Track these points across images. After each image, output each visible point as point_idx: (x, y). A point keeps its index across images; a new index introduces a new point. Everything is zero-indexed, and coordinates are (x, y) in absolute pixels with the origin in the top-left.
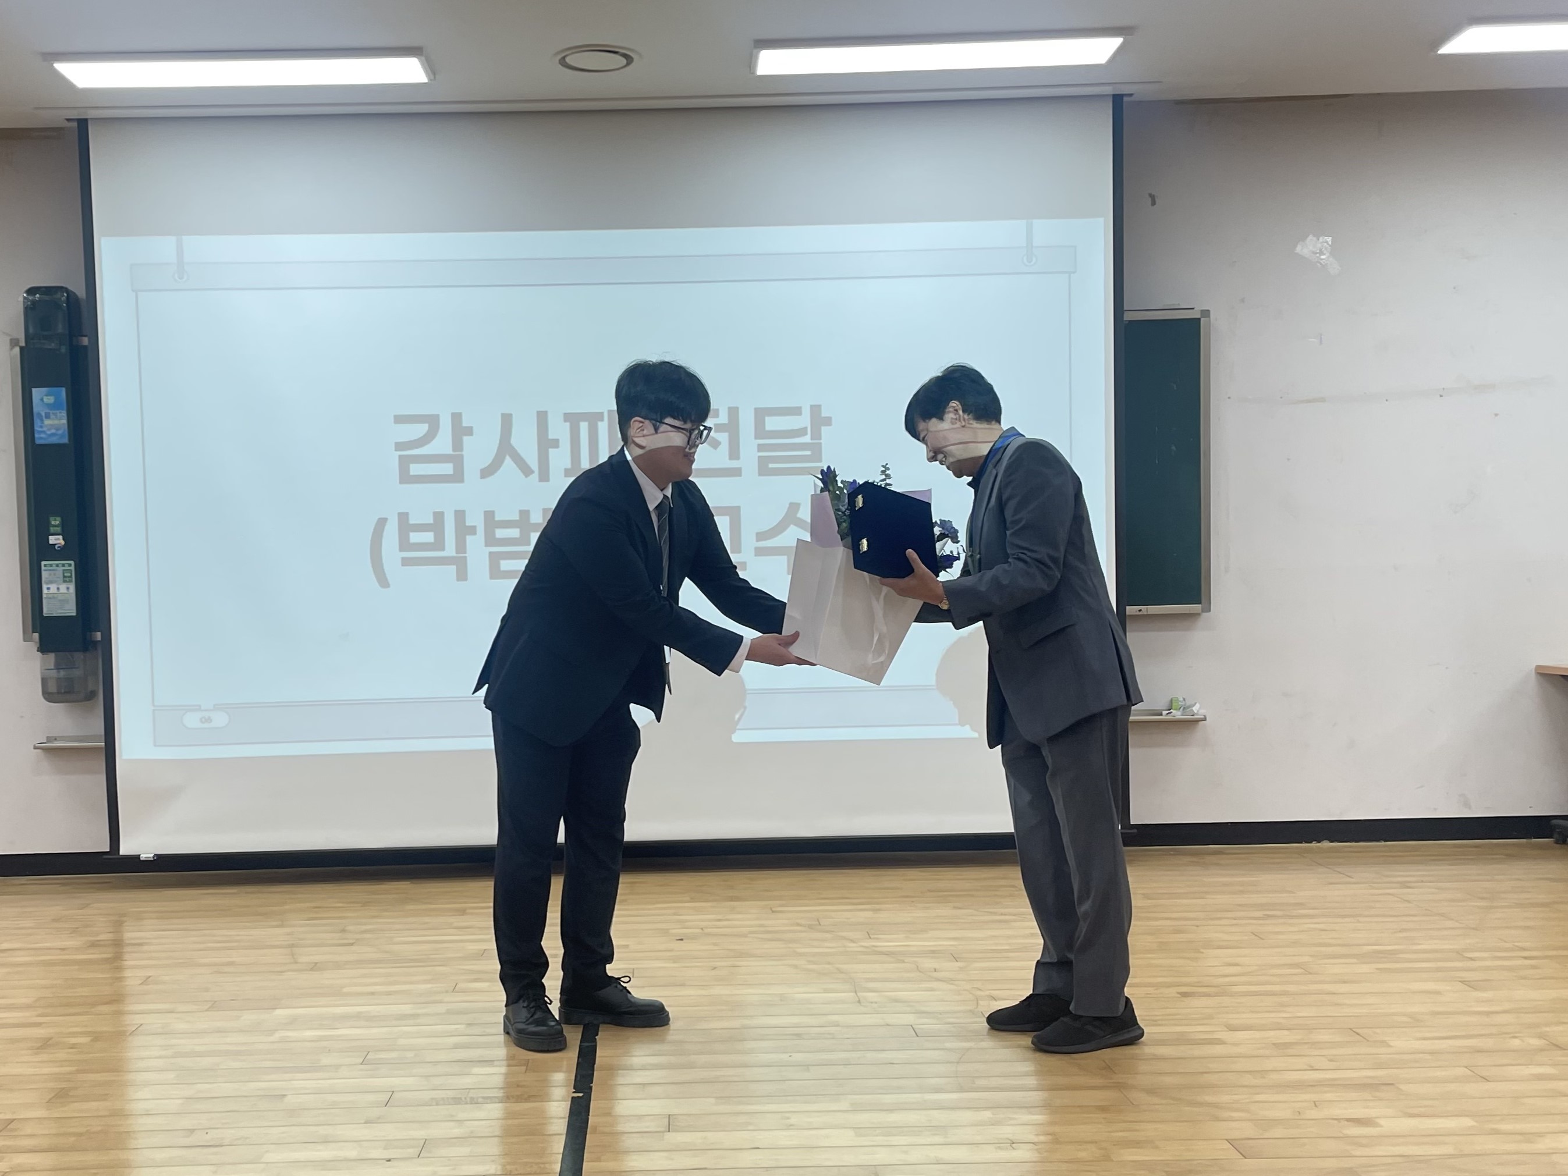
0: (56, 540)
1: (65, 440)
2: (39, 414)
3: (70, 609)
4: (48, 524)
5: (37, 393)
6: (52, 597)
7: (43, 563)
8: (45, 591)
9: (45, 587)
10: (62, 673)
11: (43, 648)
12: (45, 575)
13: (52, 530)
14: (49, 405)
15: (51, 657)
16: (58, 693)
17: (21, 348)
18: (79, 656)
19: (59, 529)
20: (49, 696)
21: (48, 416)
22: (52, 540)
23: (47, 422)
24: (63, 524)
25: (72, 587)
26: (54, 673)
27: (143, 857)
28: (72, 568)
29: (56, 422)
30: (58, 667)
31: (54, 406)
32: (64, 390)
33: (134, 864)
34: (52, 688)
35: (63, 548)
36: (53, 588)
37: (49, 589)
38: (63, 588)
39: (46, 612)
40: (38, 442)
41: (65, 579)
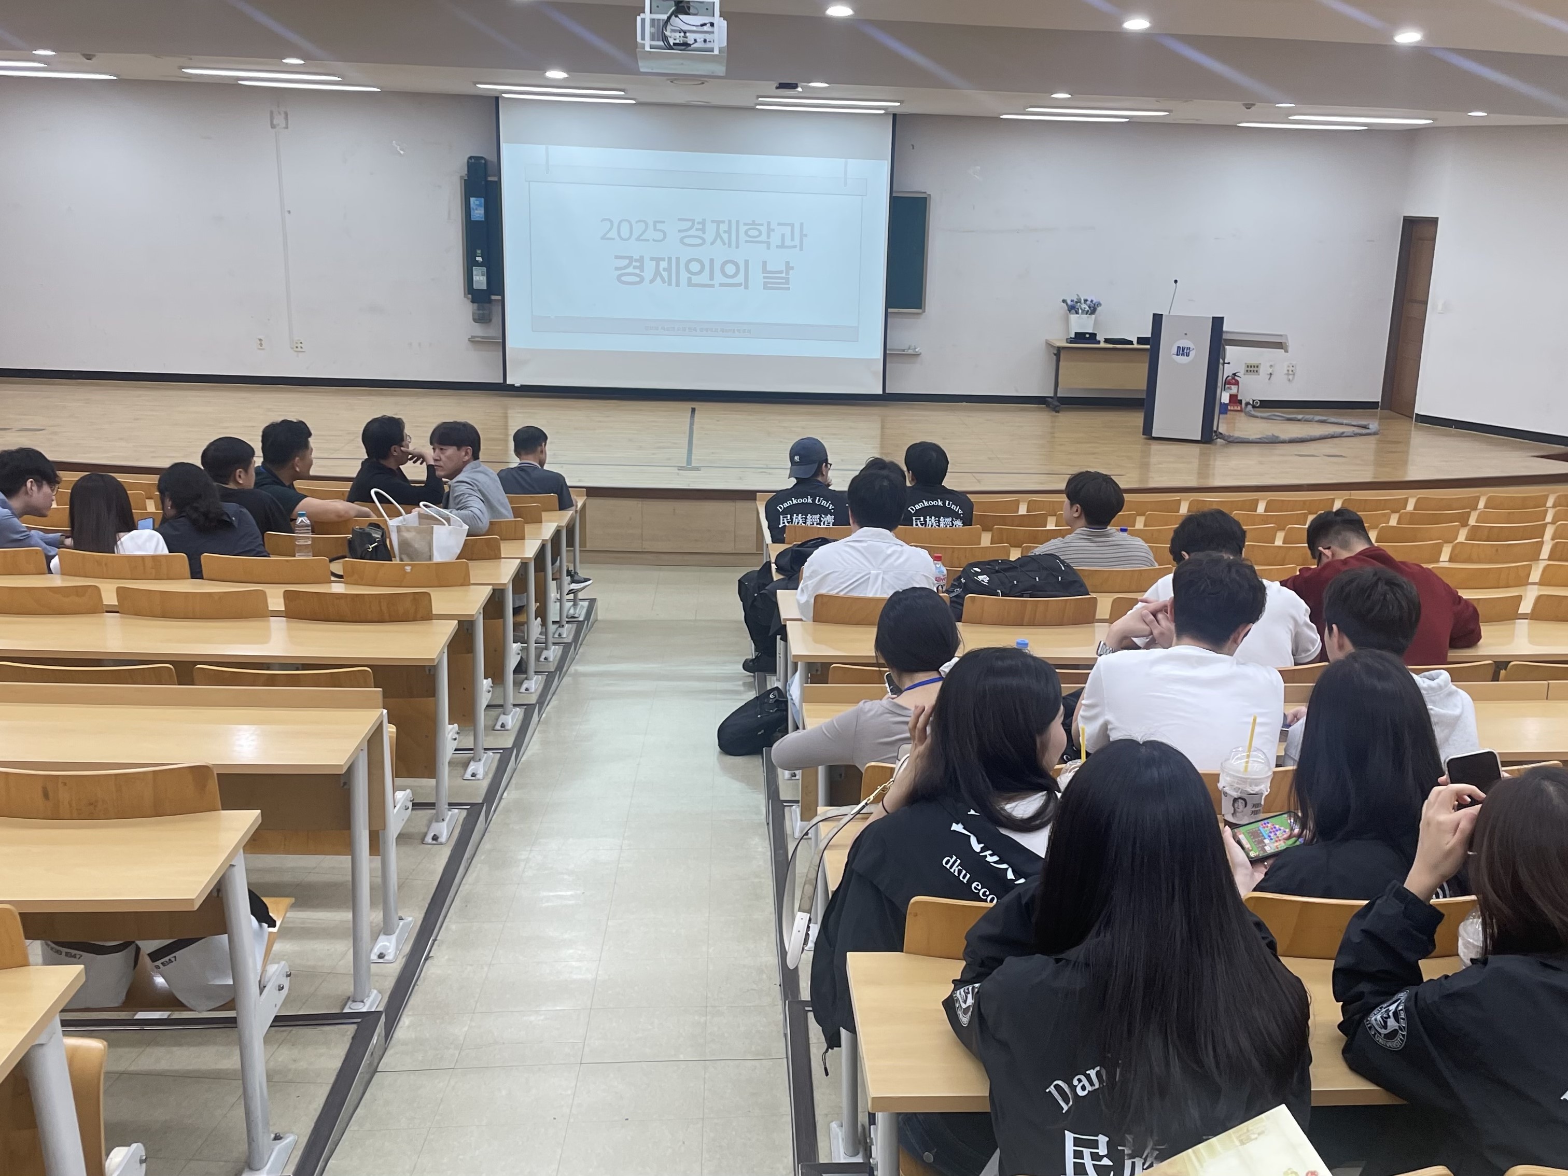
0: (479, 259)
1: (483, 220)
2: (473, 209)
3: (484, 287)
4: (476, 252)
5: (472, 199)
6: (477, 281)
7: (474, 268)
8: (474, 279)
9: (474, 277)
10: (481, 312)
11: (473, 301)
12: (474, 273)
13: (478, 255)
14: (477, 205)
15: (476, 305)
16: (479, 319)
17: (465, 180)
18: (486, 305)
19: (480, 255)
20: (475, 320)
21: (476, 209)
22: (478, 259)
23: (476, 212)
24: (482, 253)
25: (485, 278)
26: (478, 312)
27: (516, 385)
28: (485, 270)
29: (479, 212)
30: (479, 309)
31: (479, 205)
32: (483, 200)
33: (512, 388)
34: (477, 317)
35: (482, 262)
36: (478, 278)
37: (476, 278)
38: (482, 278)
39: (475, 287)
40: (472, 219)
41: (483, 275)
